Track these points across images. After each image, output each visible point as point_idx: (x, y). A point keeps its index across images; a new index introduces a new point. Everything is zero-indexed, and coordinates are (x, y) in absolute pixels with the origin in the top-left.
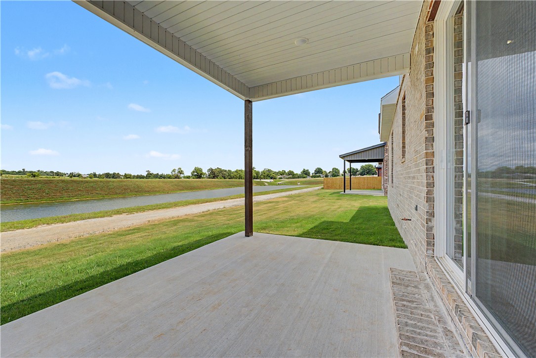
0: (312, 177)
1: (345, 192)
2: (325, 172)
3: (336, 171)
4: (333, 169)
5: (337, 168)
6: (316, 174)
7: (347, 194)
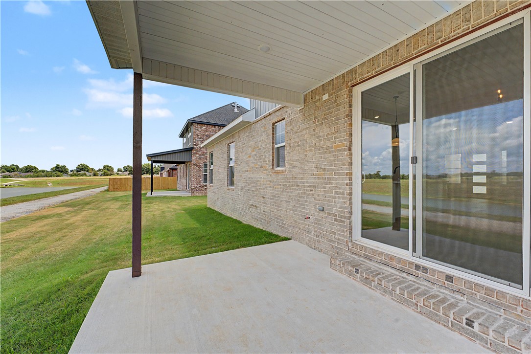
0: (72, 176)
1: (151, 194)
2: (92, 169)
3: (109, 168)
4: (104, 167)
5: (109, 165)
6: (77, 171)
7: (156, 197)
